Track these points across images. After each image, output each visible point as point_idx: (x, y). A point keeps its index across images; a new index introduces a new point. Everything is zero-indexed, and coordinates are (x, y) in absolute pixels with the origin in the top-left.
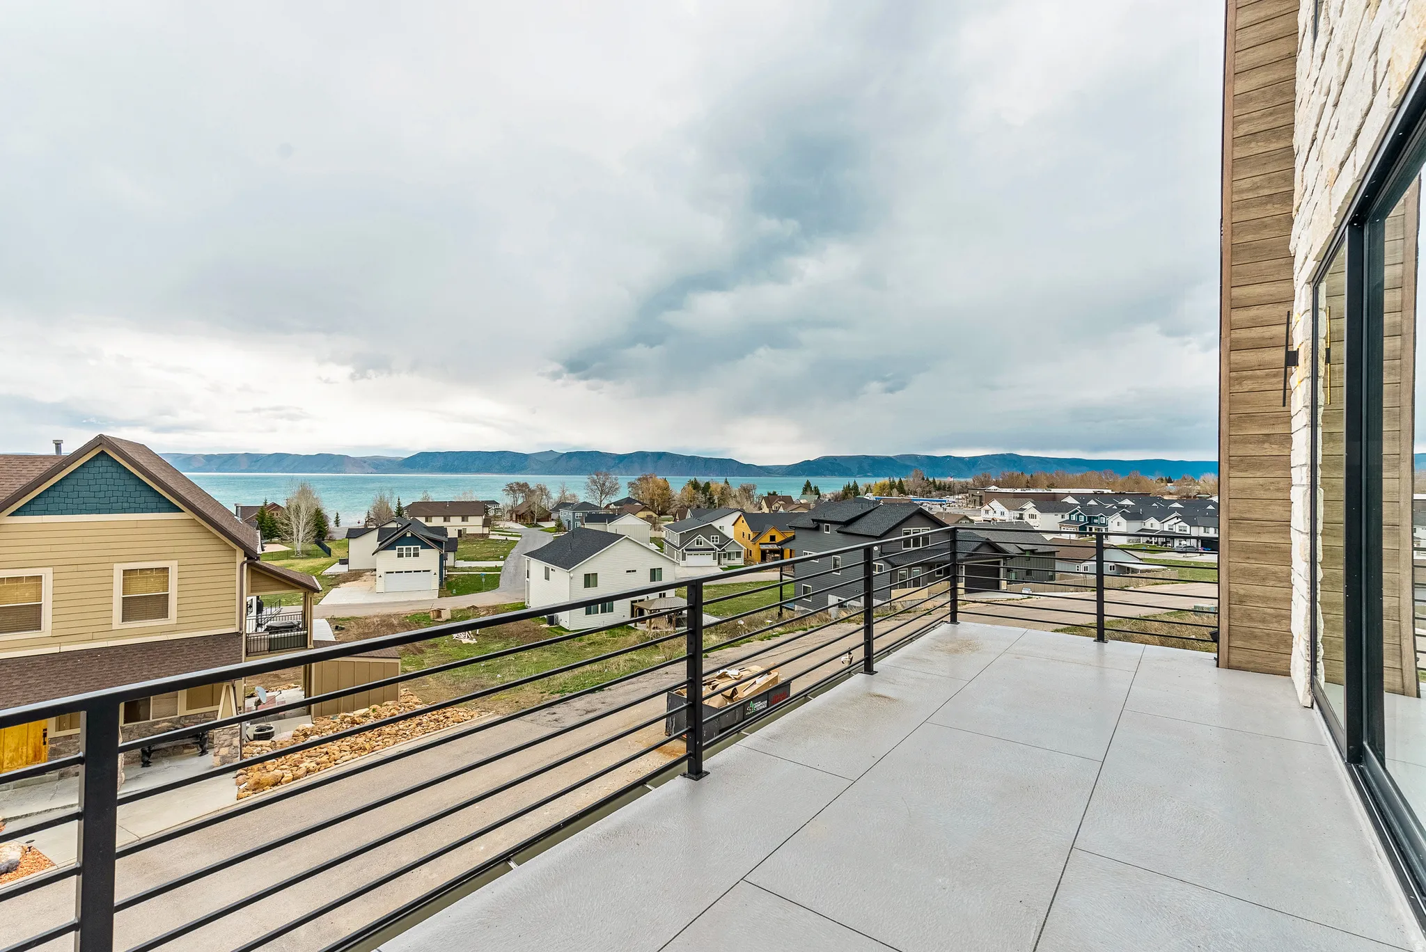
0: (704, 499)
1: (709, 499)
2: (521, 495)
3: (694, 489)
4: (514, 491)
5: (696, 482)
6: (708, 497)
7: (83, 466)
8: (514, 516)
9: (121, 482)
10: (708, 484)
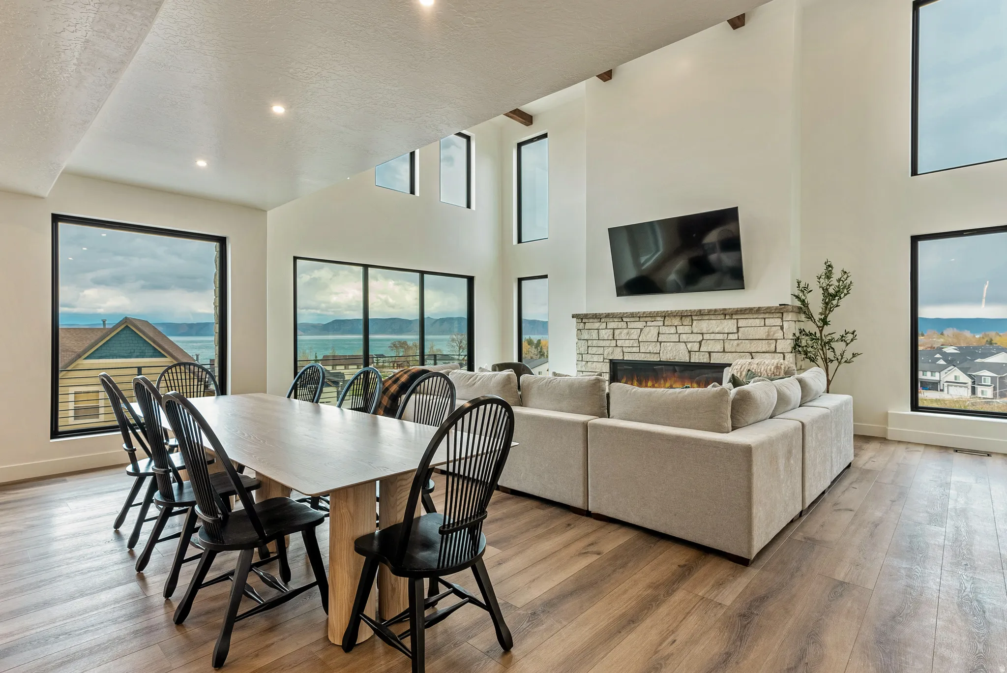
0: (536, 352)
1: (540, 352)
2: (402, 350)
3: (529, 345)
4: (396, 347)
5: (531, 340)
6: (539, 350)
7: (118, 333)
8: (395, 365)
9: (136, 342)
10: (539, 341)
